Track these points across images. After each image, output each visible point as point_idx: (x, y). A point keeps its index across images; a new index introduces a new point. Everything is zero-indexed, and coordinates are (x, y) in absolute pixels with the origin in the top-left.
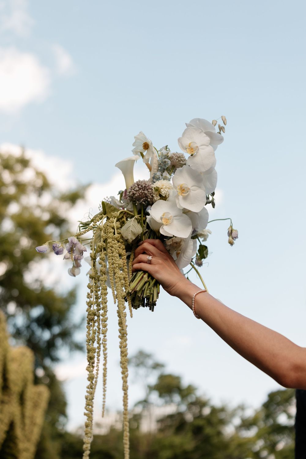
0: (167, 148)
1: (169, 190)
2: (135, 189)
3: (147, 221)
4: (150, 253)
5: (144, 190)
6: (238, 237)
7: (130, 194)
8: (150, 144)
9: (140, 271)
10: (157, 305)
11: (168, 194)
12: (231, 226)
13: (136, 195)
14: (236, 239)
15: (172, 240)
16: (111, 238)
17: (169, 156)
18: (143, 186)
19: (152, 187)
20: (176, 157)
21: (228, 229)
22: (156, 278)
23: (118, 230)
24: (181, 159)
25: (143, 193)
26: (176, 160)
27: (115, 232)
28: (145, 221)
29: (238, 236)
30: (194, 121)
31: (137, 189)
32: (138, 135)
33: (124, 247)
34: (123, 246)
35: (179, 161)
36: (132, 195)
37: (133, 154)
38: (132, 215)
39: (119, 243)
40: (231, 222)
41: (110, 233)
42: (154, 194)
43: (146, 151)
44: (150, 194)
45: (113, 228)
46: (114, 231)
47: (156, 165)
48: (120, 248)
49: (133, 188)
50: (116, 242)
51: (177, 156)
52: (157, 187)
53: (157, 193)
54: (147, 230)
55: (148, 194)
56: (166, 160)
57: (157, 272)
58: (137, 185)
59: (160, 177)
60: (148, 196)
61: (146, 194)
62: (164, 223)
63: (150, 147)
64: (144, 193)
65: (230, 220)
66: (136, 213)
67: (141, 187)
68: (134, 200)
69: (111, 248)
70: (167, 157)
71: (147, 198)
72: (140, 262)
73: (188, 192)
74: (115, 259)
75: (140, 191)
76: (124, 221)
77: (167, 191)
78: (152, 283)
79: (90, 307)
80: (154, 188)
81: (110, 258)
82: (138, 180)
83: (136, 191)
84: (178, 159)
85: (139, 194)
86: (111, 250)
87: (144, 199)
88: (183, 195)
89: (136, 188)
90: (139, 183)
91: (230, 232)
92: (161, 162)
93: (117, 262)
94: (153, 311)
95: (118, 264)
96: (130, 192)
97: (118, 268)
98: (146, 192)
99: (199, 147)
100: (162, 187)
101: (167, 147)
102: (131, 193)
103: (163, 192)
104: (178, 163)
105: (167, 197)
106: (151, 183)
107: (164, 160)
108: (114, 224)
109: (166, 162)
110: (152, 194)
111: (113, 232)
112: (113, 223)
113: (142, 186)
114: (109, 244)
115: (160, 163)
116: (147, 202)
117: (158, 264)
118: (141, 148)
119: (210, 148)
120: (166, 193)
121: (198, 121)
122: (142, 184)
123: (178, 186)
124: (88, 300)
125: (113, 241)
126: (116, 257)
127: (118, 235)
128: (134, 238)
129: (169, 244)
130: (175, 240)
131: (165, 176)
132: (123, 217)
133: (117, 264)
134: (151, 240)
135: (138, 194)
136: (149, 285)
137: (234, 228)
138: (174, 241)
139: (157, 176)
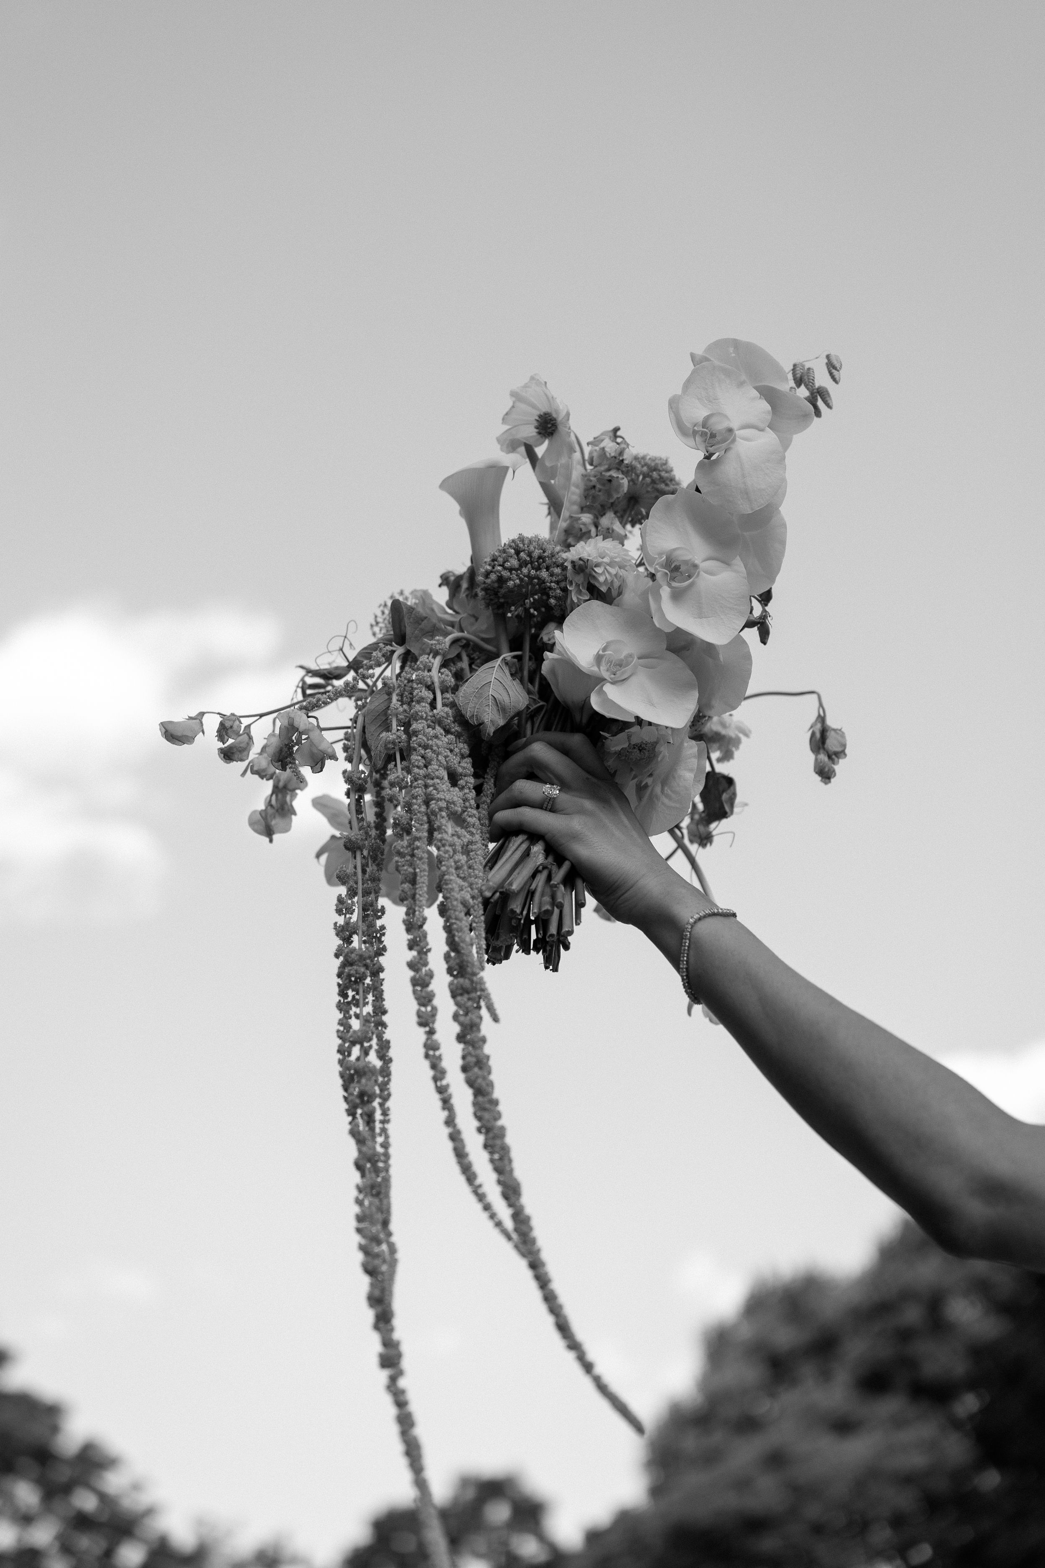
0: (616, 437)
1: (622, 572)
2: (508, 565)
3: (545, 668)
4: (551, 776)
5: (538, 569)
6: (845, 755)
7: (488, 581)
8: (560, 418)
9: (517, 835)
10: (571, 946)
11: (617, 584)
12: (822, 719)
13: (511, 583)
14: (841, 760)
15: (629, 737)
16: (422, 718)
17: (626, 462)
18: (536, 553)
19: (566, 560)
20: (645, 469)
21: (812, 727)
22: (571, 858)
23: (448, 695)
24: (660, 475)
25: (534, 578)
26: (644, 478)
27: (435, 699)
28: (535, 673)
29: (847, 751)
30: (720, 345)
31: (514, 562)
32: (526, 386)
33: (466, 750)
34: (461, 745)
35: (653, 482)
36: (496, 585)
37: (502, 450)
38: (489, 651)
39: (449, 736)
40: (821, 705)
41: (418, 702)
42: (571, 583)
43: (546, 442)
44: (558, 583)
45: (430, 688)
46: (432, 696)
47: (577, 491)
48: (451, 751)
49: (501, 560)
50: (439, 730)
51: (646, 464)
52: (580, 559)
53: (580, 579)
54: (542, 703)
55: (551, 582)
56: (614, 473)
57: (575, 837)
58: (513, 551)
59: (590, 531)
60: (550, 588)
61: (544, 582)
62: (606, 675)
63: (561, 428)
64: (538, 578)
65: (815, 696)
66: (505, 646)
67: (528, 559)
68: (502, 600)
69: (423, 752)
70: (618, 463)
71: (545, 597)
72: (517, 804)
73: (690, 577)
74: (433, 785)
75: (525, 570)
76: (462, 670)
77: (616, 575)
78: (559, 875)
79: (348, 940)
80: (573, 562)
81: (420, 782)
82: (515, 536)
83: (511, 570)
84: (651, 477)
85: (521, 580)
86: (423, 757)
87: (536, 597)
88: (674, 584)
89: (510, 559)
90: (521, 545)
91: (818, 735)
92: (598, 480)
93: (440, 796)
94: (555, 969)
95: (448, 802)
96: (487, 575)
97: (444, 814)
98: (544, 574)
99: (737, 433)
100: (600, 560)
101: (619, 433)
102: (493, 577)
103: (602, 577)
104: (649, 489)
105: (614, 593)
106: (558, 548)
107: (608, 474)
108: (435, 673)
109: (614, 482)
110: (563, 584)
111: (429, 701)
112: (429, 670)
113: (530, 554)
114: (415, 738)
115: (592, 484)
116: (543, 609)
117: (582, 811)
118: (529, 431)
119: (769, 438)
120: (612, 582)
121: (731, 350)
122: (532, 548)
123: (660, 554)
124: (341, 920)
125: (428, 727)
126: (438, 778)
127: (447, 709)
128: (501, 722)
129: (618, 748)
130: (639, 735)
131: (608, 529)
132: (459, 657)
133: (441, 800)
134: (556, 736)
135: (518, 581)
136: (549, 878)
137: (830, 722)
138: (634, 740)
139: (582, 526)
